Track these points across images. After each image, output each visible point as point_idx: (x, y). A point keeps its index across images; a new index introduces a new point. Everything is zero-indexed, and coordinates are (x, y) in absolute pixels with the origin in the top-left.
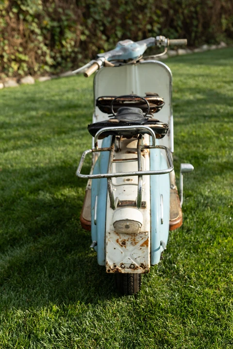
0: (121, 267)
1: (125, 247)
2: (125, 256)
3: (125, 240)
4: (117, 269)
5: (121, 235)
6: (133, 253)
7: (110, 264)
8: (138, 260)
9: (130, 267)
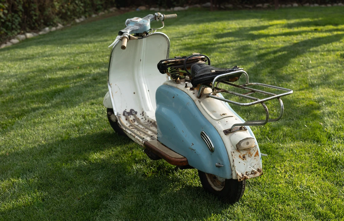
0: (246, 175)
1: (246, 159)
2: (247, 166)
3: (244, 155)
4: (245, 177)
5: (241, 152)
6: (251, 162)
7: (240, 174)
8: (255, 166)
9: (252, 174)
